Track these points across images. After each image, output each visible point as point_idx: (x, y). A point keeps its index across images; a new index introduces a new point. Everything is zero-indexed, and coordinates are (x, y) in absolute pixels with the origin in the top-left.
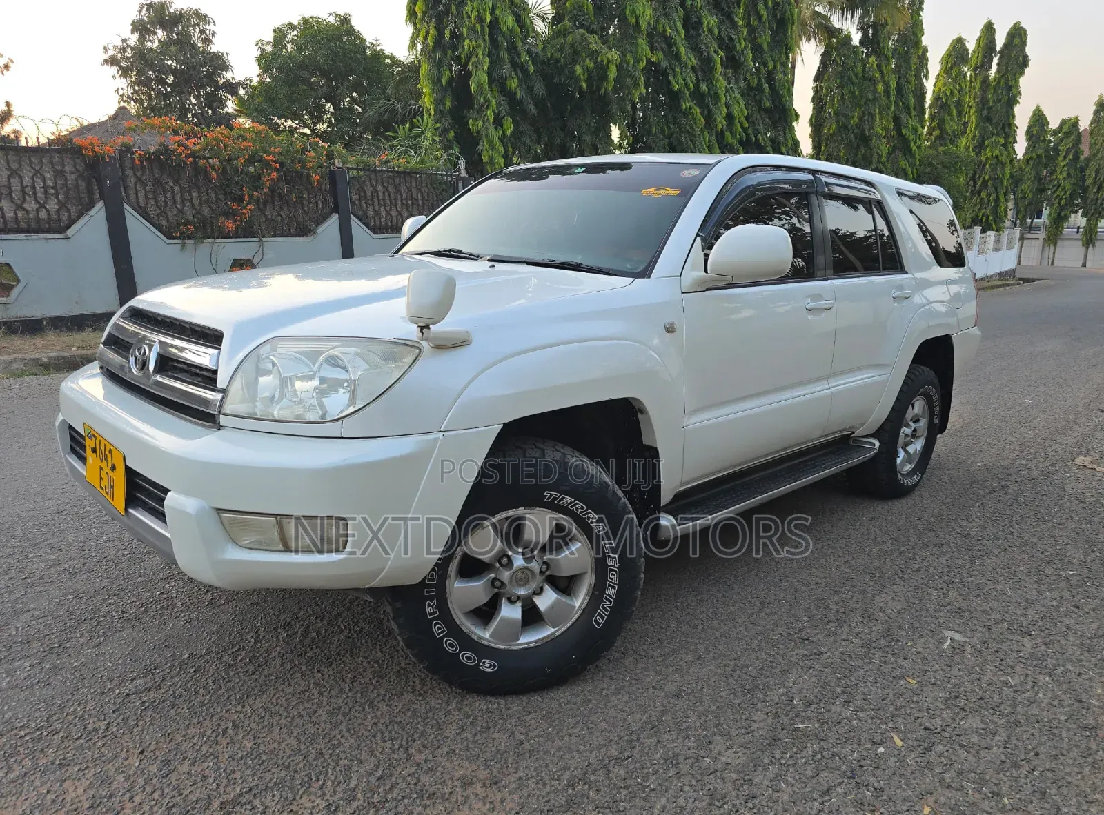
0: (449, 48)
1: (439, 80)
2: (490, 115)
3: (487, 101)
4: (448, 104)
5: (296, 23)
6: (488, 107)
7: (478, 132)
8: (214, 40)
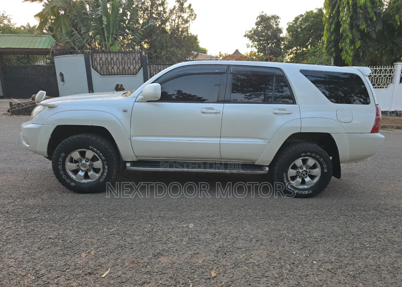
0: (336, 17)
1: (330, 29)
2: (348, 40)
3: (347, 35)
4: (333, 38)
5: (303, 14)
6: (347, 38)
7: (342, 48)
8: (279, 24)
